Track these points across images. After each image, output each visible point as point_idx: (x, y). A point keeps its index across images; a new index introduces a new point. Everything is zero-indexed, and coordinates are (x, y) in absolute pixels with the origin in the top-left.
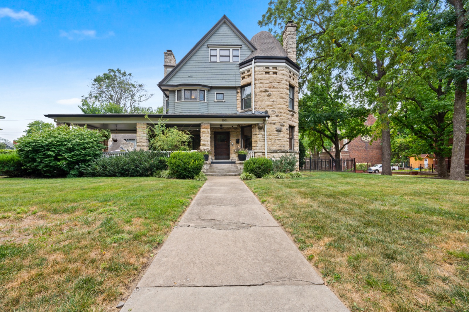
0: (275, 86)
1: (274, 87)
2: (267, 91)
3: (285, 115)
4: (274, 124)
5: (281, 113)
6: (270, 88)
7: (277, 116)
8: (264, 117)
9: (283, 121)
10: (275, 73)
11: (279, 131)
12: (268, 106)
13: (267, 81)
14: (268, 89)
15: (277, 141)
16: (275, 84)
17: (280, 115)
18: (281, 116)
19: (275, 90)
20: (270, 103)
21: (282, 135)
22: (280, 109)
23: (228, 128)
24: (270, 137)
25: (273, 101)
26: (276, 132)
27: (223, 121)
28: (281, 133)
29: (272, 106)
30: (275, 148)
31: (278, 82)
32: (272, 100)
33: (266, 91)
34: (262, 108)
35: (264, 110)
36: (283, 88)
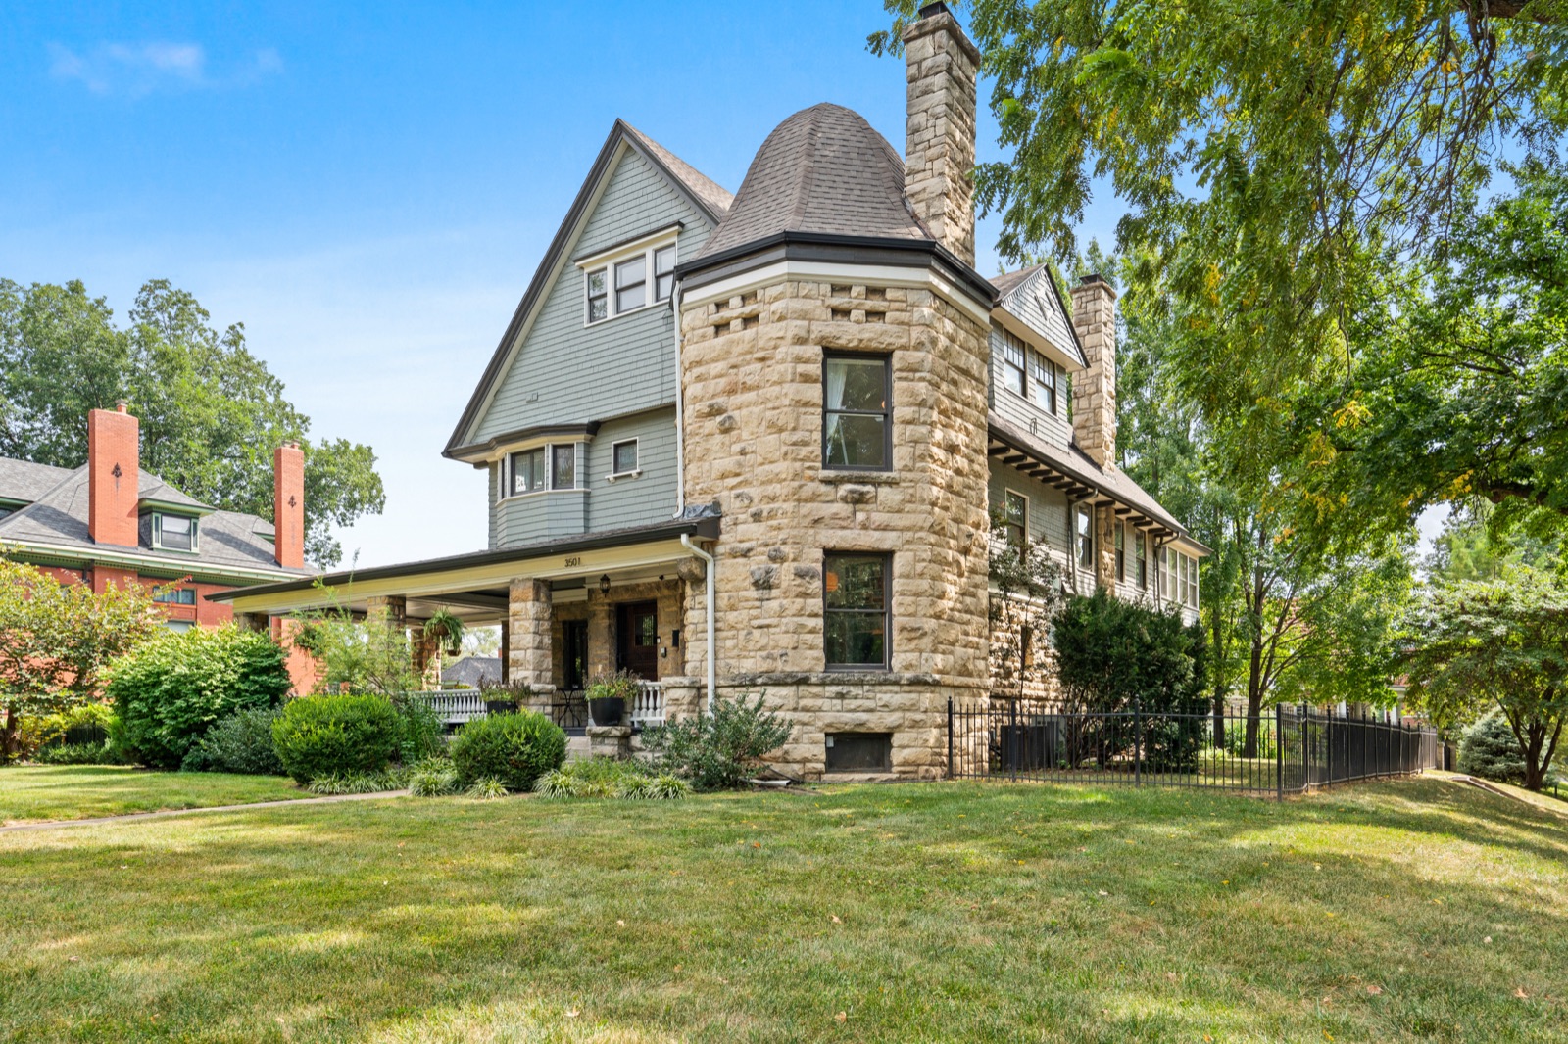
0: (749, 381)
1: (746, 388)
2: (720, 412)
3: (789, 506)
4: (745, 554)
5: (773, 499)
6: (731, 391)
7: (757, 517)
8: (707, 530)
9: (782, 535)
10: (750, 320)
11: (764, 584)
12: (723, 476)
13: (719, 367)
14: (721, 400)
15: (757, 633)
16: (751, 372)
17: (766, 508)
18: (772, 515)
19: (751, 396)
20: (729, 463)
21: (774, 605)
22: (770, 482)
23: (650, 587)
24: (732, 617)
25: (743, 453)
26: (753, 593)
27: (570, 563)
28: (775, 592)
29: (737, 475)
30: (748, 666)
31: (763, 360)
32: (736, 448)
33: (714, 412)
34: (703, 492)
35: (708, 500)
36: (780, 383)
